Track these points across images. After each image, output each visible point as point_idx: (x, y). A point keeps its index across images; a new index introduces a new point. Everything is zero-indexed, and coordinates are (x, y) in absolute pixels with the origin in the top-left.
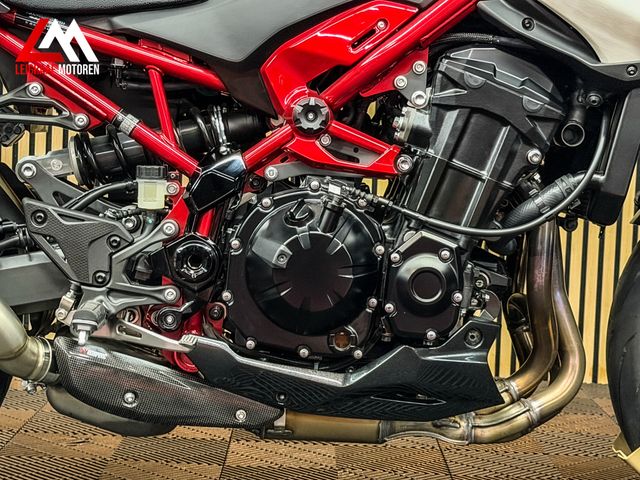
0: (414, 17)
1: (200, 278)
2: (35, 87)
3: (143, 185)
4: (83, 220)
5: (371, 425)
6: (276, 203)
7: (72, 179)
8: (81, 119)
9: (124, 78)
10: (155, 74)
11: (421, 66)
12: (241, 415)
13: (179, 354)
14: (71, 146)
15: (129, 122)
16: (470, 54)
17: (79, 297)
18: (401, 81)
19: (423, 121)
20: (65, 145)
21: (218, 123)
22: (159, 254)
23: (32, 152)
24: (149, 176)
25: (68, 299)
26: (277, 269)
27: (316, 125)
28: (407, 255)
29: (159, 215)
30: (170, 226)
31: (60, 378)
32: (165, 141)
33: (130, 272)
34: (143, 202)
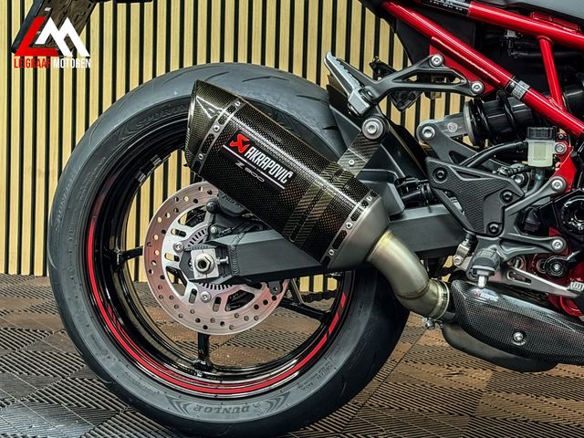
2: (437, 59)
3: (533, 145)
4: (479, 177)
8: (477, 86)
9: (515, 48)
10: (545, 44)
13: (565, 299)
15: (521, 88)
17: (474, 246)
22: (548, 207)
23: (432, 116)
24: (539, 137)
25: (464, 247)
29: (548, 173)
30: (558, 183)
31: (456, 317)
32: (554, 105)
33: (521, 224)
34: (533, 161)
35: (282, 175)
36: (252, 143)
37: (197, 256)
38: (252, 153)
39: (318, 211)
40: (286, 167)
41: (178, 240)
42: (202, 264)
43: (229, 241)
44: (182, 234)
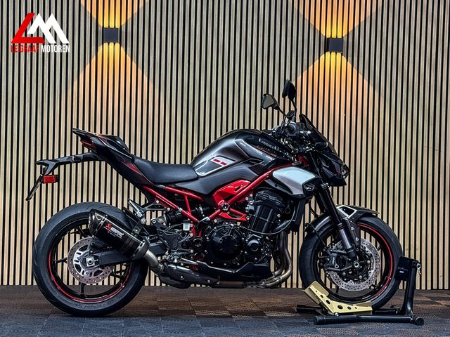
0: (250, 184)
1: (200, 247)
2: (158, 202)
3: (184, 225)
5: (241, 283)
6: (217, 228)
7: (164, 224)
8: (169, 209)
9: (178, 198)
10: (186, 197)
11: (251, 195)
12: (209, 281)
13: (195, 265)
14: (164, 215)
15: (181, 209)
16: (262, 192)
17: (169, 253)
18: (247, 199)
19: (252, 208)
20: (162, 215)
21: (201, 209)
22: (189, 241)
24: (186, 222)
25: (167, 253)
26: (219, 244)
27: (227, 210)
28: (249, 240)
29: (188, 232)
30: (192, 235)
32: (189, 214)
33: (182, 247)
34: (184, 229)
35: (121, 234)
36: (112, 226)
37: (88, 259)
38: (112, 229)
39: (131, 244)
40: (122, 232)
41: (79, 256)
42: (90, 262)
43: (99, 255)
44: (80, 254)
